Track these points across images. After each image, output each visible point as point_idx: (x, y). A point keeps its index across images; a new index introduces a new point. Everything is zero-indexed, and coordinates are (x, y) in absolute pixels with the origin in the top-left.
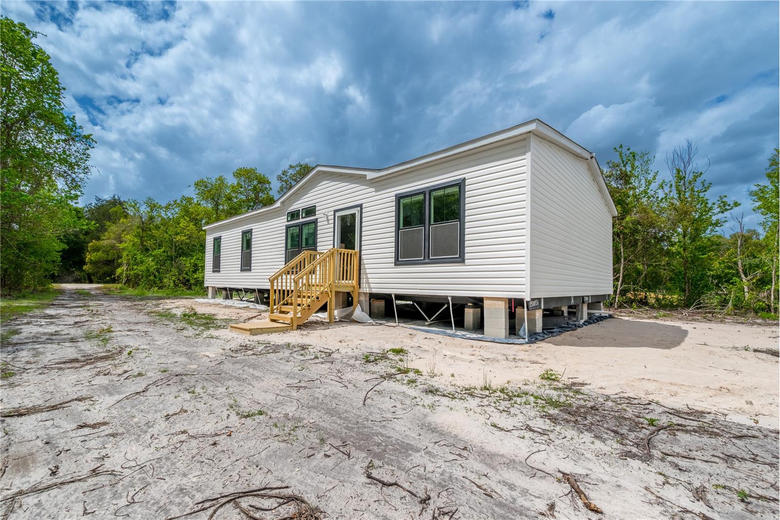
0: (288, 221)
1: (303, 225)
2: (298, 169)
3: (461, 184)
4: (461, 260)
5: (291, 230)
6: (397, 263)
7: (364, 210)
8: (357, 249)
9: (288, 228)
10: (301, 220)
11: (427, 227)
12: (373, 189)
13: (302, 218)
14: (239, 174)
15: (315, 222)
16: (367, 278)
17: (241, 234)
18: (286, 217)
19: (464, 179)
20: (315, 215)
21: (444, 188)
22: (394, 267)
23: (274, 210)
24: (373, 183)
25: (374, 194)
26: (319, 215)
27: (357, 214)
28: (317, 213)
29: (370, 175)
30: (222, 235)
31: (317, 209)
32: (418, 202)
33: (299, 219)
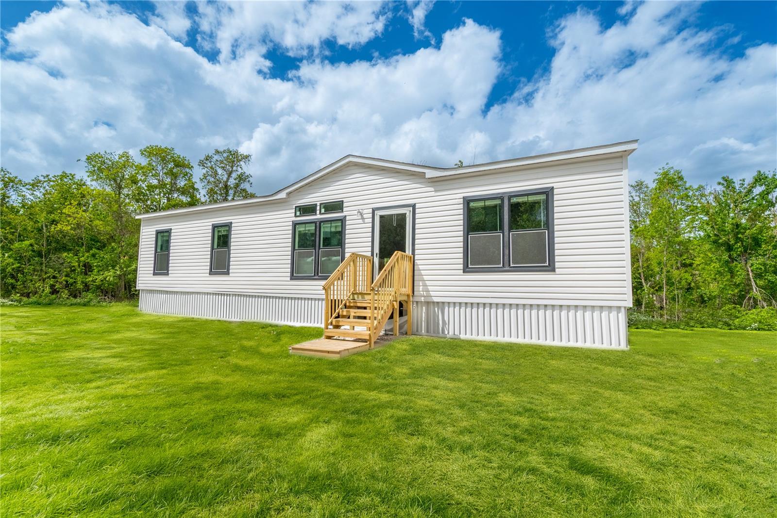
0: (296, 216)
1: (322, 222)
2: (225, 155)
3: (548, 193)
4: (551, 268)
5: (301, 229)
6: (466, 269)
7: (417, 211)
8: (409, 251)
9: (295, 225)
10: (318, 216)
11: (506, 233)
12: (432, 189)
13: (320, 213)
14: (150, 152)
15: (343, 221)
16: (425, 285)
17: (211, 227)
18: (294, 211)
19: (552, 188)
20: (342, 211)
21: (528, 195)
22: (462, 274)
23: (273, 201)
24: (434, 181)
25: (433, 194)
26: (348, 212)
27: (408, 214)
28: (345, 209)
29: (430, 173)
30: (172, 228)
31: (345, 205)
32: (495, 206)
33: (316, 214)
